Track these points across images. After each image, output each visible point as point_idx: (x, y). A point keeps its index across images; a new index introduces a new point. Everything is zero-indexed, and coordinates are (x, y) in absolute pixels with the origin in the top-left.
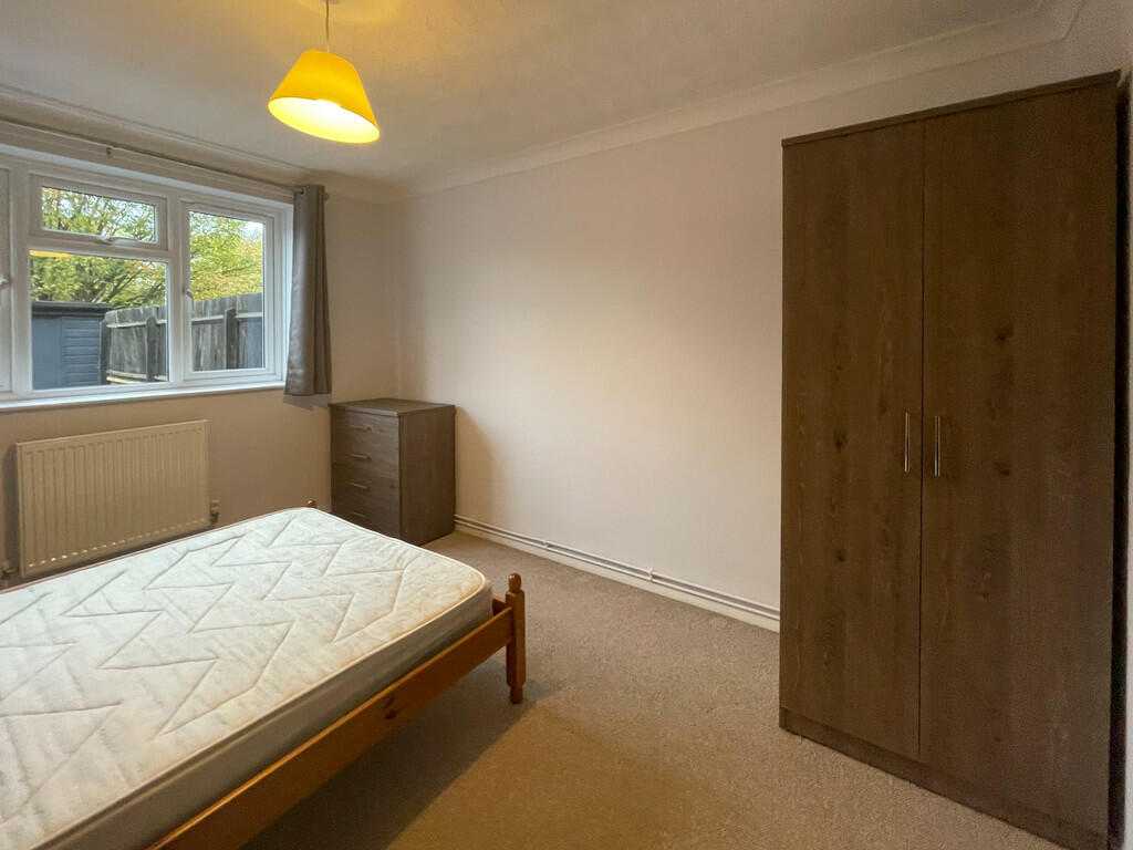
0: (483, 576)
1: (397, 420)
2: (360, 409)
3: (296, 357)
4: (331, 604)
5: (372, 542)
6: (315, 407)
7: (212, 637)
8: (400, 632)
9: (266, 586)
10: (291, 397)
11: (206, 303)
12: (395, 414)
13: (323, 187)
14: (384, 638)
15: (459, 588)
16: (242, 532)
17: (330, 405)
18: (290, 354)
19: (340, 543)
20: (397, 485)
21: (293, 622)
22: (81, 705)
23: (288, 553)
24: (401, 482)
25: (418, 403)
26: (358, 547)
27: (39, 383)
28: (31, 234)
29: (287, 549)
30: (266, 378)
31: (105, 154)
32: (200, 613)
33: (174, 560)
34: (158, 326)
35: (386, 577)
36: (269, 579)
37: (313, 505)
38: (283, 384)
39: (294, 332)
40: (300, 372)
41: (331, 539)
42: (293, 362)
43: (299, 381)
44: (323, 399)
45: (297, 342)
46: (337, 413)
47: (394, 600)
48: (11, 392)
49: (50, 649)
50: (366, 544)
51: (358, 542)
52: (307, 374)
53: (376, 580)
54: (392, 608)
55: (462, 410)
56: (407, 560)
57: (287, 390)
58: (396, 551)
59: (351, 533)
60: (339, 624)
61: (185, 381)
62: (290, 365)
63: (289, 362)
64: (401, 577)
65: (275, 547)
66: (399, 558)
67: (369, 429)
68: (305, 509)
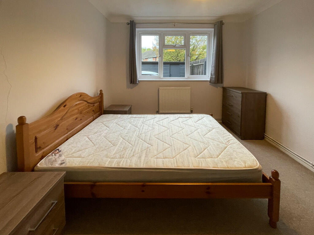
0: (258, 164)
1: (241, 94)
2: (232, 90)
3: (213, 72)
4: (202, 145)
5: (223, 132)
6: (218, 87)
7: (173, 140)
8: (216, 166)
9: (189, 133)
10: (211, 84)
11: (202, 60)
12: (240, 92)
13: (222, 21)
14: (211, 166)
15: (245, 163)
16: (192, 116)
17: (222, 87)
18: (212, 71)
19: (213, 129)
20: (240, 116)
21: (190, 146)
22: (148, 142)
23: (199, 126)
24: (241, 116)
25: (252, 90)
26: (218, 132)
27: (164, 76)
28: (163, 46)
29: (200, 125)
30: (206, 78)
31: (174, 26)
32: (174, 133)
33: (177, 118)
34: (193, 66)
35: (221, 145)
36: (191, 132)
37: (212, 115)
38: (209, 80)
39: (213, 65)
40: (214, 77)
41: (211, 127)
42: (212, 74)
43: (213, 79)
44: (220, 85)
45: (213, 68)
46: (225, 89)
47: (220, 154)
48: (160, 77)
49: (151, 128)
50: (220, 132)
51: (218, 131)
52: (215, 77)
53: (218, 145)
54: (218, 156)
55: (270, 94)
56: (231, 143)
57: (210, 81)
58: (229, 138)
59: (217, 127)
60: (201, 153)
61: (188, 77)
62: (211, 75)
63: (211, 74)
64: (226, 147)
65: (197, 123)
66: (229, 141)
67: (233, 96)
68: (209, 116)
